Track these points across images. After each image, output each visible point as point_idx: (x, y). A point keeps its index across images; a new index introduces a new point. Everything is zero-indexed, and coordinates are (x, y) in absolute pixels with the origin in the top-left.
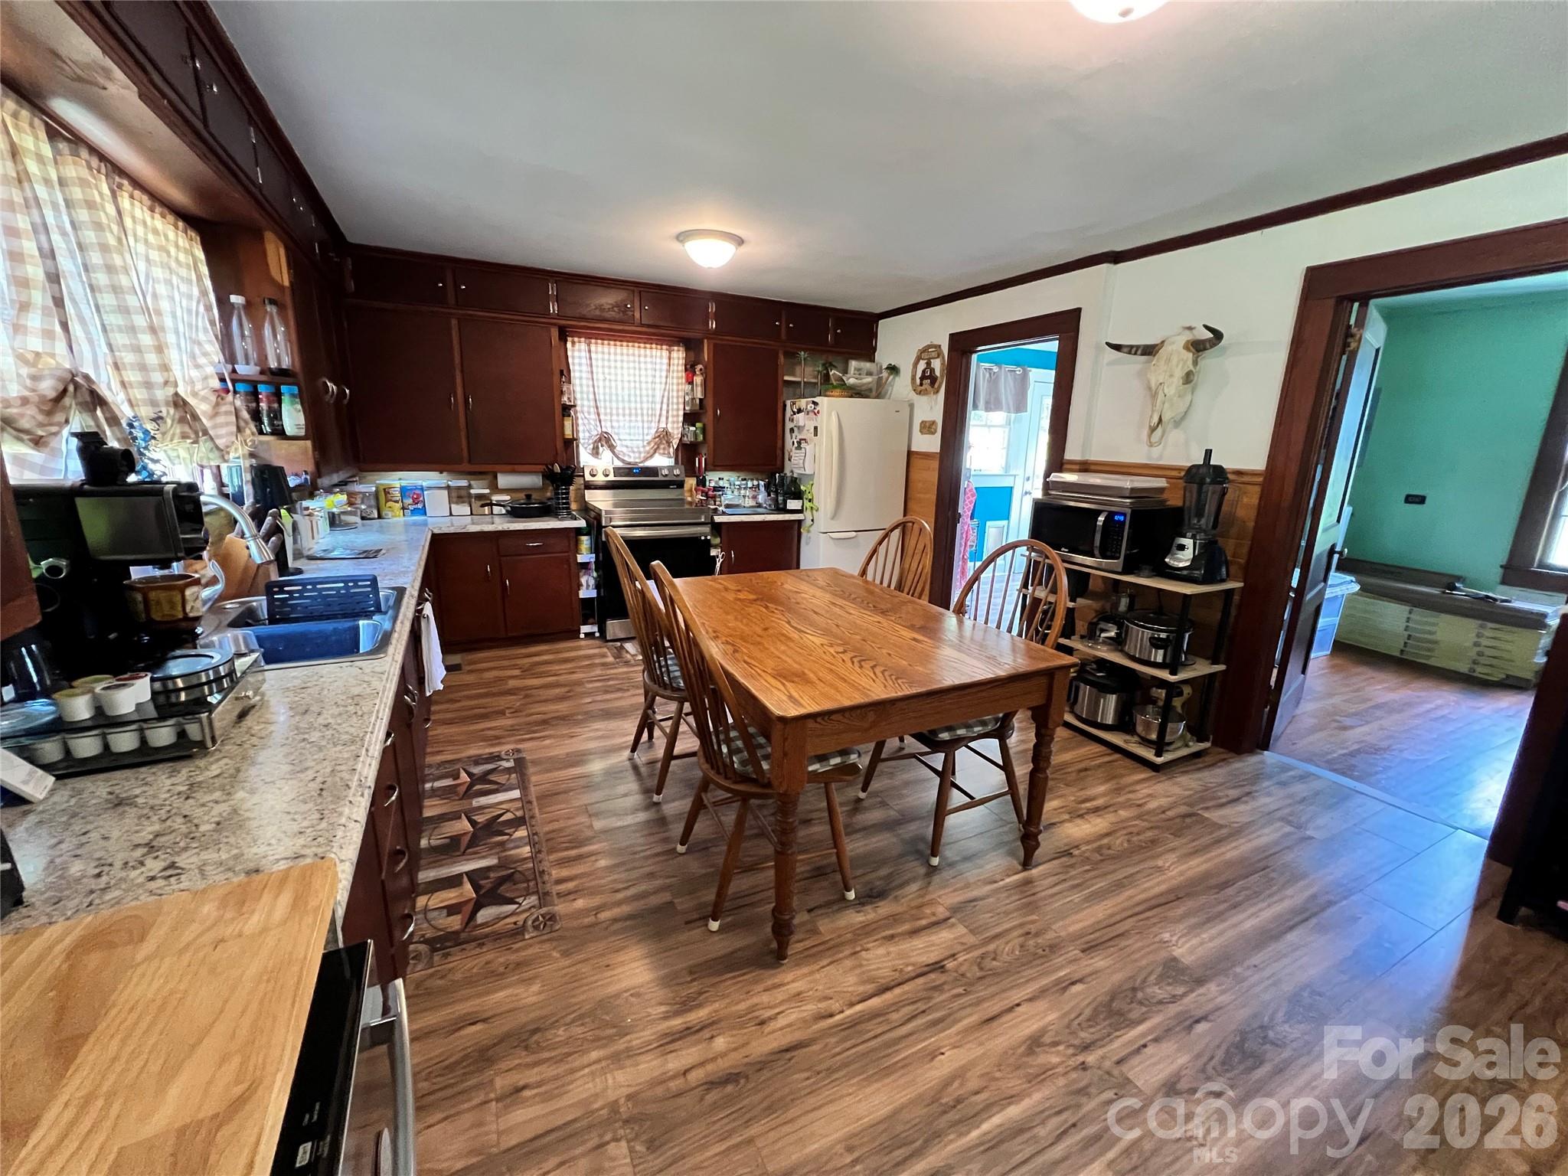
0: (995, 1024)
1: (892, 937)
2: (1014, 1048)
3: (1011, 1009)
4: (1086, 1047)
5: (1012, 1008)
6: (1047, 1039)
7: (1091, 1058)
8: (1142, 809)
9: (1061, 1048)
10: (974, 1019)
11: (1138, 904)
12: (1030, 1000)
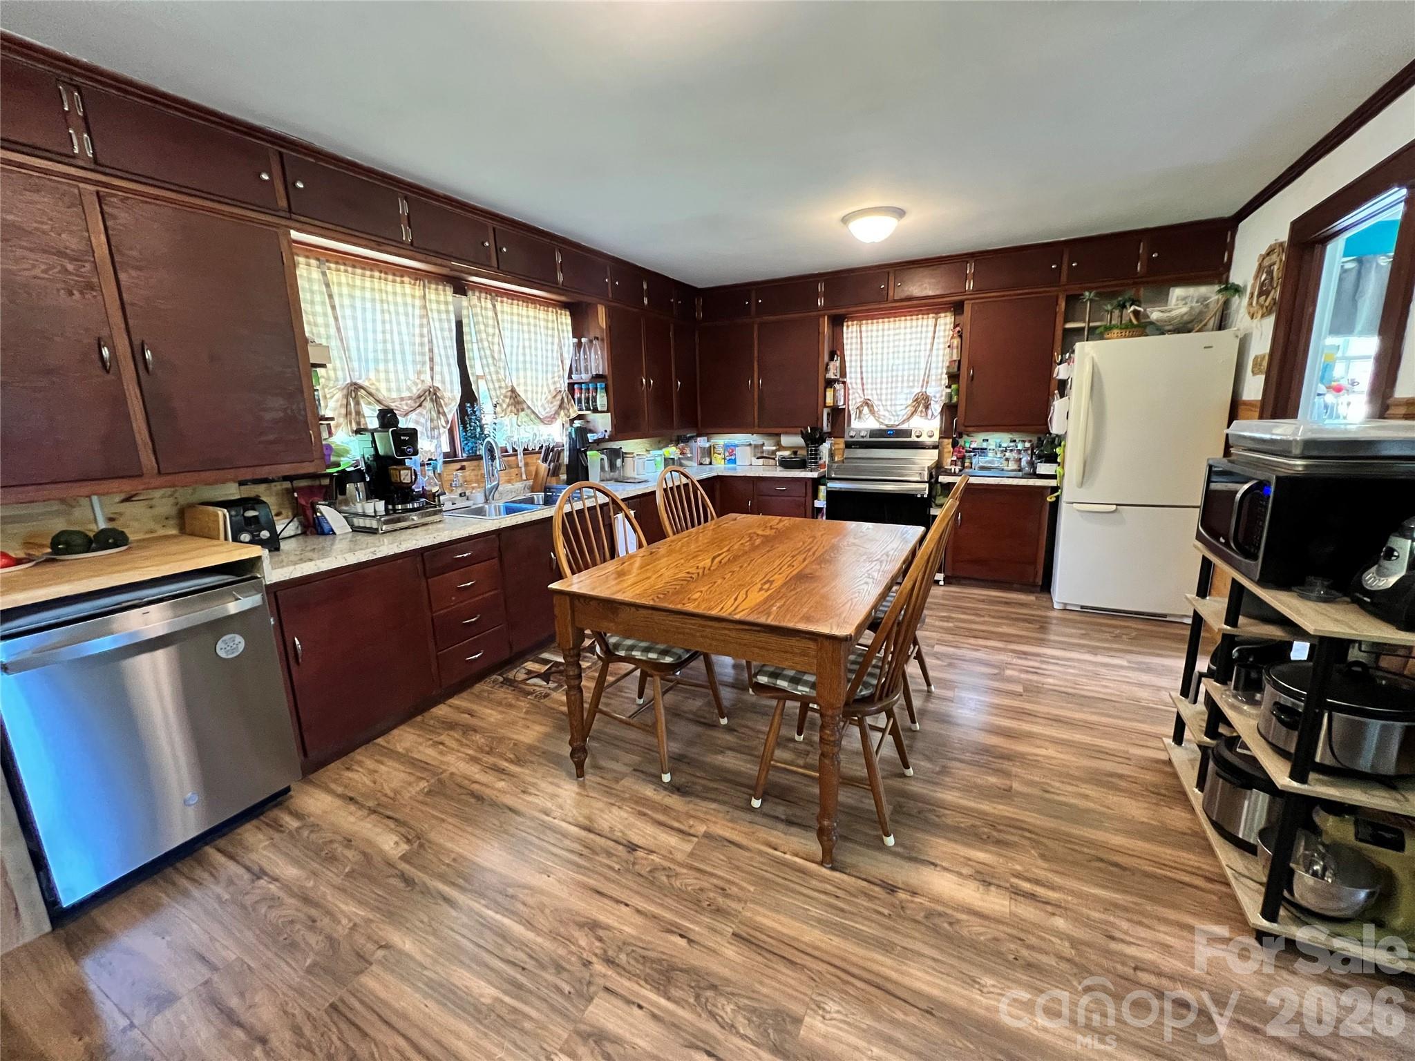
0: (597, 896)
1: (645, 815)
2: (578, 914)
3: (618, 902)
4: (609, 962)
5: (622, 902)
6: (601, 933)
7: (599, 967)
8: (1113, 946)
9: (598, 944)
10: (592, 882)
11: (864, 969)
12: (638, 911)
